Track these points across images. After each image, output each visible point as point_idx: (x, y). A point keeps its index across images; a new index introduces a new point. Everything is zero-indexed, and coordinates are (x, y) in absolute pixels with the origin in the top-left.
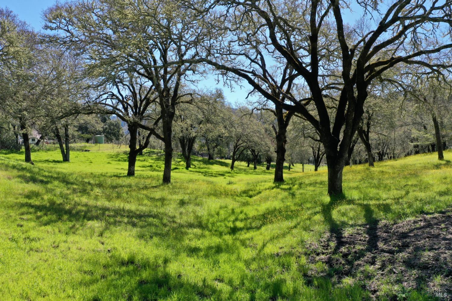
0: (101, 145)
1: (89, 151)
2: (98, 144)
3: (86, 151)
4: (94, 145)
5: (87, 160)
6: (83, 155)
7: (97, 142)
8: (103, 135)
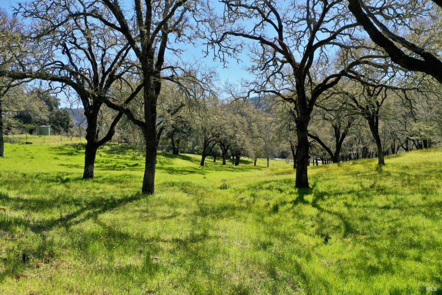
0: (46, 137)
1: (31, 143)
2: (43, 136)
3: (27, 143)
4: (38, 137)
5: (28, 155)
6: (23, 148)
7: (42, 133)
8: (50, 126)
